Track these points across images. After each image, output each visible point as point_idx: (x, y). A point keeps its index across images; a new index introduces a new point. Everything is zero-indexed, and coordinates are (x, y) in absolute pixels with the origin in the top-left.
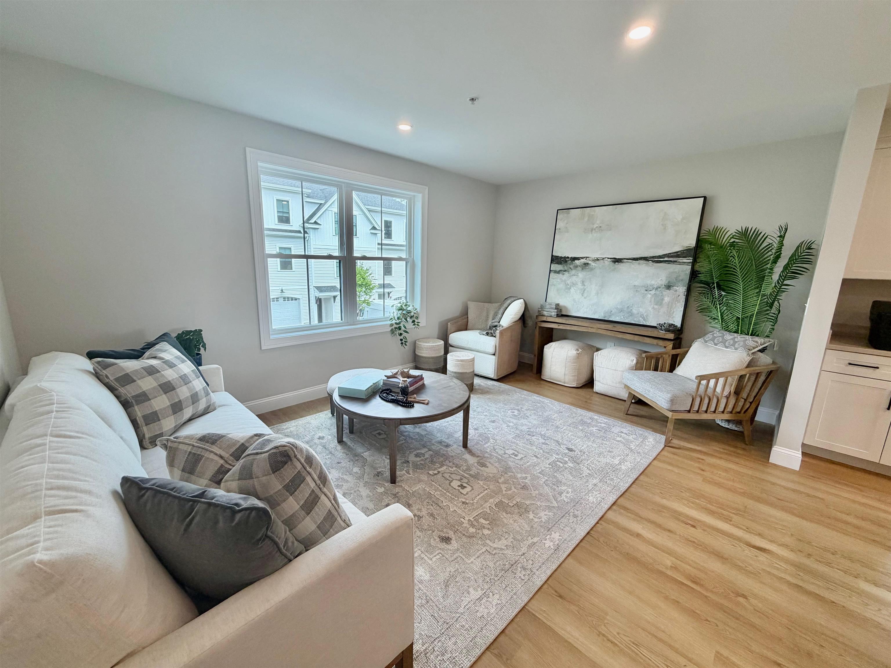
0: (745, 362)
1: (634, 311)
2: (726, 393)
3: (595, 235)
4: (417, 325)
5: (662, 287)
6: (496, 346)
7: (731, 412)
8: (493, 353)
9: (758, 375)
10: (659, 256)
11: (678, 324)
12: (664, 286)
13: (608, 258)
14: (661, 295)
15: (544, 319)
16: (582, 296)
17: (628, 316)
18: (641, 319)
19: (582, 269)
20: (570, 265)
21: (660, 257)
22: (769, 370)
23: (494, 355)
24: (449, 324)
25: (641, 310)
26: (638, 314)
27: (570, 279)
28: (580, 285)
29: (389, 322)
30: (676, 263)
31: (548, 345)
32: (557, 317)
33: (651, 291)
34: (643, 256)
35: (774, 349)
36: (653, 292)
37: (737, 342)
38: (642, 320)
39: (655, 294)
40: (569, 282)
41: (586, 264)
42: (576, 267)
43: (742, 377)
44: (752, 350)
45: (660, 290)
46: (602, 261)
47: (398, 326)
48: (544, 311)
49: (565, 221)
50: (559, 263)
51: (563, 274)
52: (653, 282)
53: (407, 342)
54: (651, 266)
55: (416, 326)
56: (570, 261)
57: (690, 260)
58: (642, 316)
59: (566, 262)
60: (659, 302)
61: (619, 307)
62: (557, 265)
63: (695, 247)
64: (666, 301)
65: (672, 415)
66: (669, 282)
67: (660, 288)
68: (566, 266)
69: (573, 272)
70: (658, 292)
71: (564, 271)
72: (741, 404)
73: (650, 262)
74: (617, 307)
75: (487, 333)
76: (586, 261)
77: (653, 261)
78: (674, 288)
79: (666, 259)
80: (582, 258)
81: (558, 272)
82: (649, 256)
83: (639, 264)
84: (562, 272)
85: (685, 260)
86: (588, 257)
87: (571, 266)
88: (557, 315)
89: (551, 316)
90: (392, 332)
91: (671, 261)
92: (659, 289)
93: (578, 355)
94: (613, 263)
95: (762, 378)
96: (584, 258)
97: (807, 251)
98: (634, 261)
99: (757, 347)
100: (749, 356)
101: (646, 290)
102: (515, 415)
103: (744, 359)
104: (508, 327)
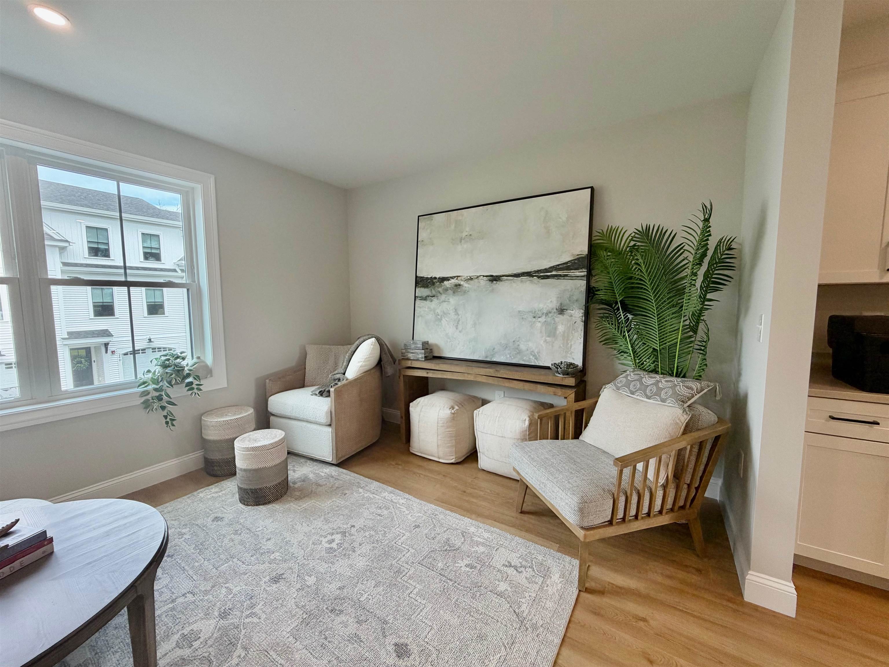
0: (681, 424)
1: (523, 347)
2: (662, 481)
3: (465, 246)
4: (197, 389)
5: (553, 311)
6: (331, 412)
7: (672, 510)
8: (329, 423)
9: (701, 445)
10: (545, 269)
11: (579, 362)
12: (555, 310)
13: (484, 276)
14: (553, 322)
15: (409, 364)
16: (457, 328)
17: (516, 354)
18: (531, 357)
19: (454, 293)
20: (438, 288)
21: (546, 270)
22: (715, 435)
23: (330, 425)
24: (267, 381)
25: (531, 344)
26: (527, 350)
27: (440, 307)
28: (452, 313)
29: (141, 389)
30: (567, 278)
31: (414, 402)
32: (425, 360)
33: (539, 317)
34: (526, 271)
35: (717, 399)
36: (543, 319)
37: (662, 389)
38: (534, 358)
39: (546, 321)
40: (438, 311)
41: (458, 286)
42: (446, 290)
43: (680, 453)
44: (687, 402)
45: (552, 316)
46: (476, 280)
47: (157, 394)
48: (408, 352)
49: (429, 231)
50: (426, 286)
51: (432, 301)
52: (541, 306)
53: (174, 420)
54: (537, 284)
55: (195, 391)
56: (438, 283)
57: (583, 273)
58: (532, 353)
59: (434, 284)
60: (552, 333)
61: (503, 342)
62: (422, 289)
63: (588, 255)
64: (560, 331)
65: (585, 536)
66: (561, 304)
67: (550, 312)
68: (434, 290)
69: (443, 297)
70: (549, 319)
71: (432, 297)
72: (684, 493)
73: (535, 278)
74: (501, 343)
75: (320, 392)
76: (457, 281)
77: (539, 277)
78: (569, 311)
79: (554, 273)
80: (452, 278)
81: (425, 299)
82: (533, 270)
83: (522, 281)
84: (430, 298)
85: (577, 273)
86: (459, 276)
87: (440, 289)
88: (425, 357)
89: (417, 360)
90: (147, 405)
91: (560, 276)
92: (550, 315)
93: (453, 416)
94: (490, 282)
95: (708, 447)
96: (455, 277)
97: (726, 252)
98: (515, 278)
99: (693, 397)
100: (687, 413)
101: (534, 317)
102: (331, 548)
103: (679, 419)
104: (356, 380)
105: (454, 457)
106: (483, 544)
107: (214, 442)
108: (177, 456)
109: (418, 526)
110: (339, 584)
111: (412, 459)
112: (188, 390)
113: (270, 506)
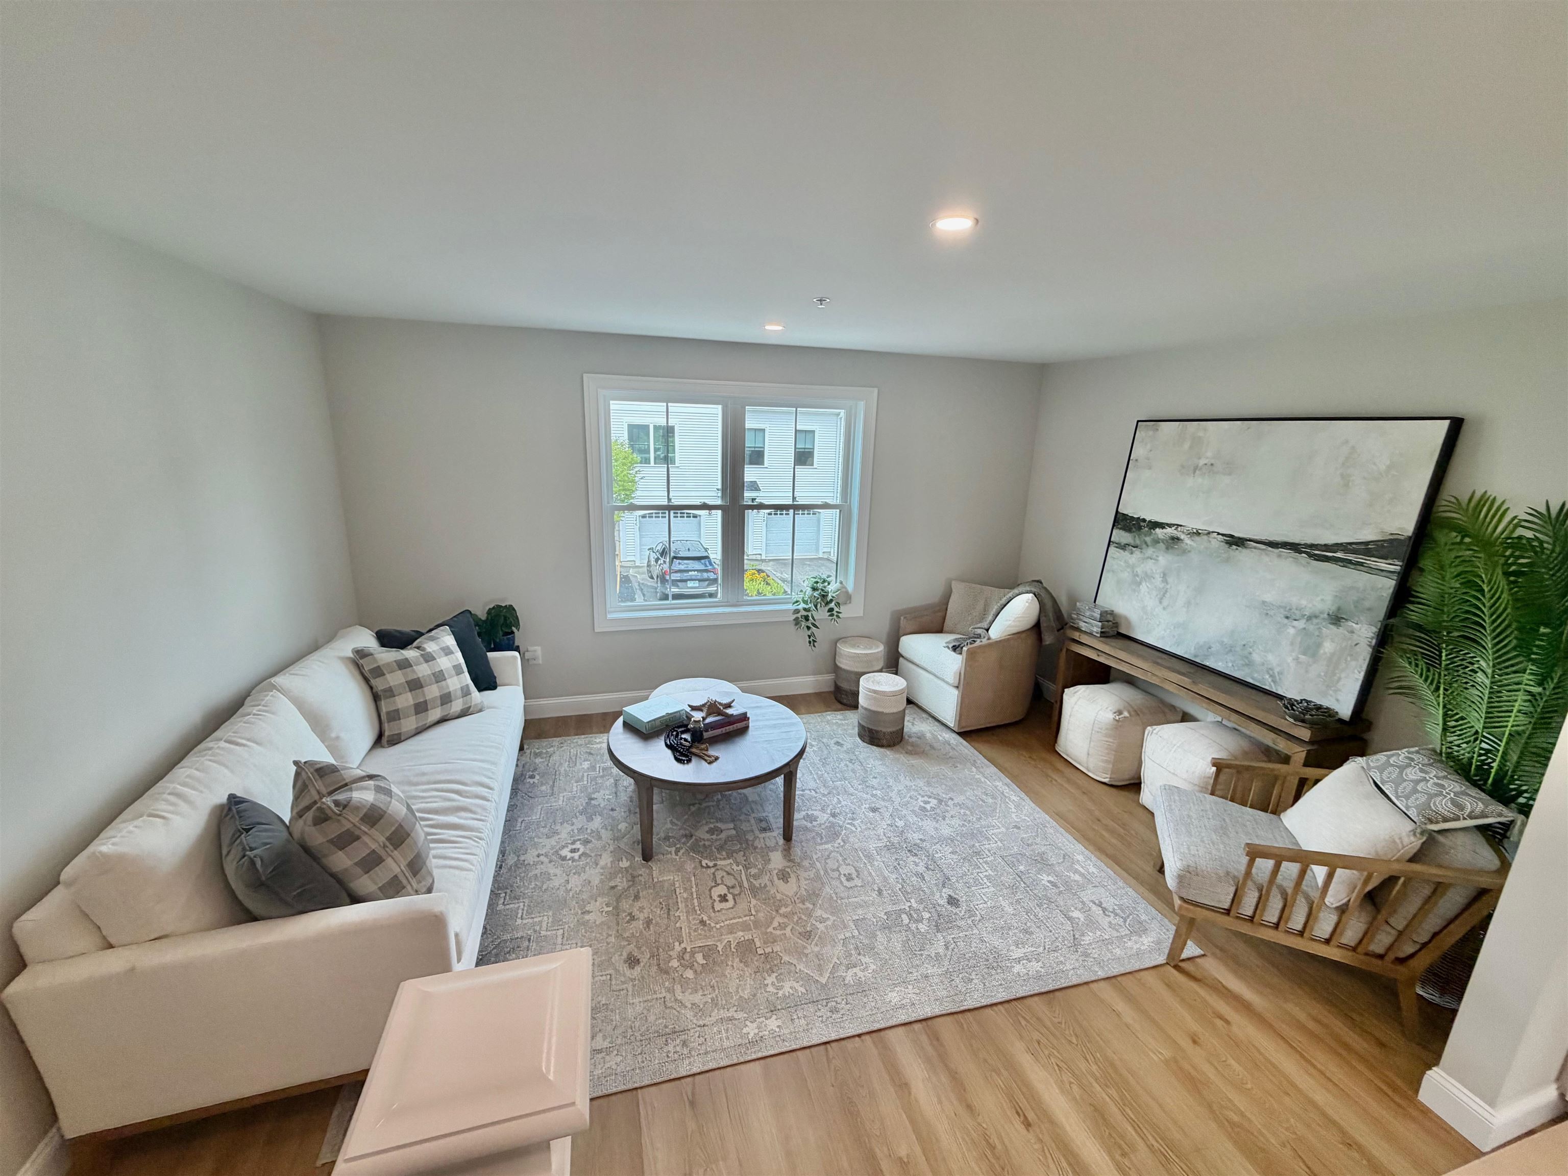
1: (1256, 657)
2: (1335, 901)
3: (1200, 480)
4: (837, 616)
5: (1322, 616)
6: (960, 673)
7: (1352, 949)
8: (956, 685)
9: (1439, 888)
10: (1325, 545)
11: (1345, 709)
12: (1326, 616)
13: (1219, 534)
14: (1317, 633)
15: (1076, 635)
16: (1161, 602)
17: (1243, 665)
18: (1267, 677)
19: (1167, 548)
20: (1146, 536)
21: (1327, 547)
22: (1484, 886)
23: (957, 687)
24: (902, 618)
25: (1270, 657)
26: (1263, 664)
27: (1142, 566)
28: (1158, 580)
29: (795, 607)
30: (1362, 568)
31: (1072, 688)
32: (1101, 637)
33: (1295, 620)
34: (1292, 541)
36: (1301, 624)
37: (1418, 792)
38: (1270, 680)
39: (1304, 629)
40: (1139, 570)
41: (1175, 539)
42: (1156, 541)
43: (1384, 879)
44: (1435, 824)
45: (1317, 624)
46: (1205, 537)
47: (805, 613)
48: (1080, 620)
49: (1149, 447)
50: (1127, 529)
51: (1132, 553)
52: (1304, 602)
53: (815, 641)
54: (1304, 566)
55: (835, 617)
56: (1146, 529)
57: (1396, 566)
58: (1270, 670)
59: (1140, 528)
60: (1311, 650)
61: (1226, 640)
62: (1122, 533)
63: (1410, 538)
64: (1327, 650)
65: (1180, 907)
66: (1339, 609)
67: (1316, 617)
68: (1139, 537)
69: (1150, 551)
70: (1311, 628)
71: (1134, 547)
72: (1386, 938)
73: (1304, 555)
74: (1223, 642)
75: (954, 646)
76: (1175, 532)
77: (1310, 556)
78: (1350, 623)
79: (1339, 555)
80: (1170, 525)
81: (1123, 547)
82: (1303, 542)
83: (1279, 556)
84: (1130, 547)
85: (1383, 565)
86: (1181, 526)
87: (1148, 539)
88: (1101, 632)
89: (1090, 634)
90: (797, 622)
91: (1350, 562)
92: (1315, 621)
93: (1116, 723)
94: (1227, 546)
96: (1174, 525)
98: (1270, 549)
99: (1457, 820)
100: (1417, 835)
101: (1287, 618)
102: (925, 808)
103: (1400, 838)
104: (998, 643)
105: (1108, 776)
106: (1082, 875)
107: (845, 670)
108: (814, 674)
109: (1019, 828)
110: (921, 837)
111: (1054, 759)
112: (829, 616)
113: (882, 750)
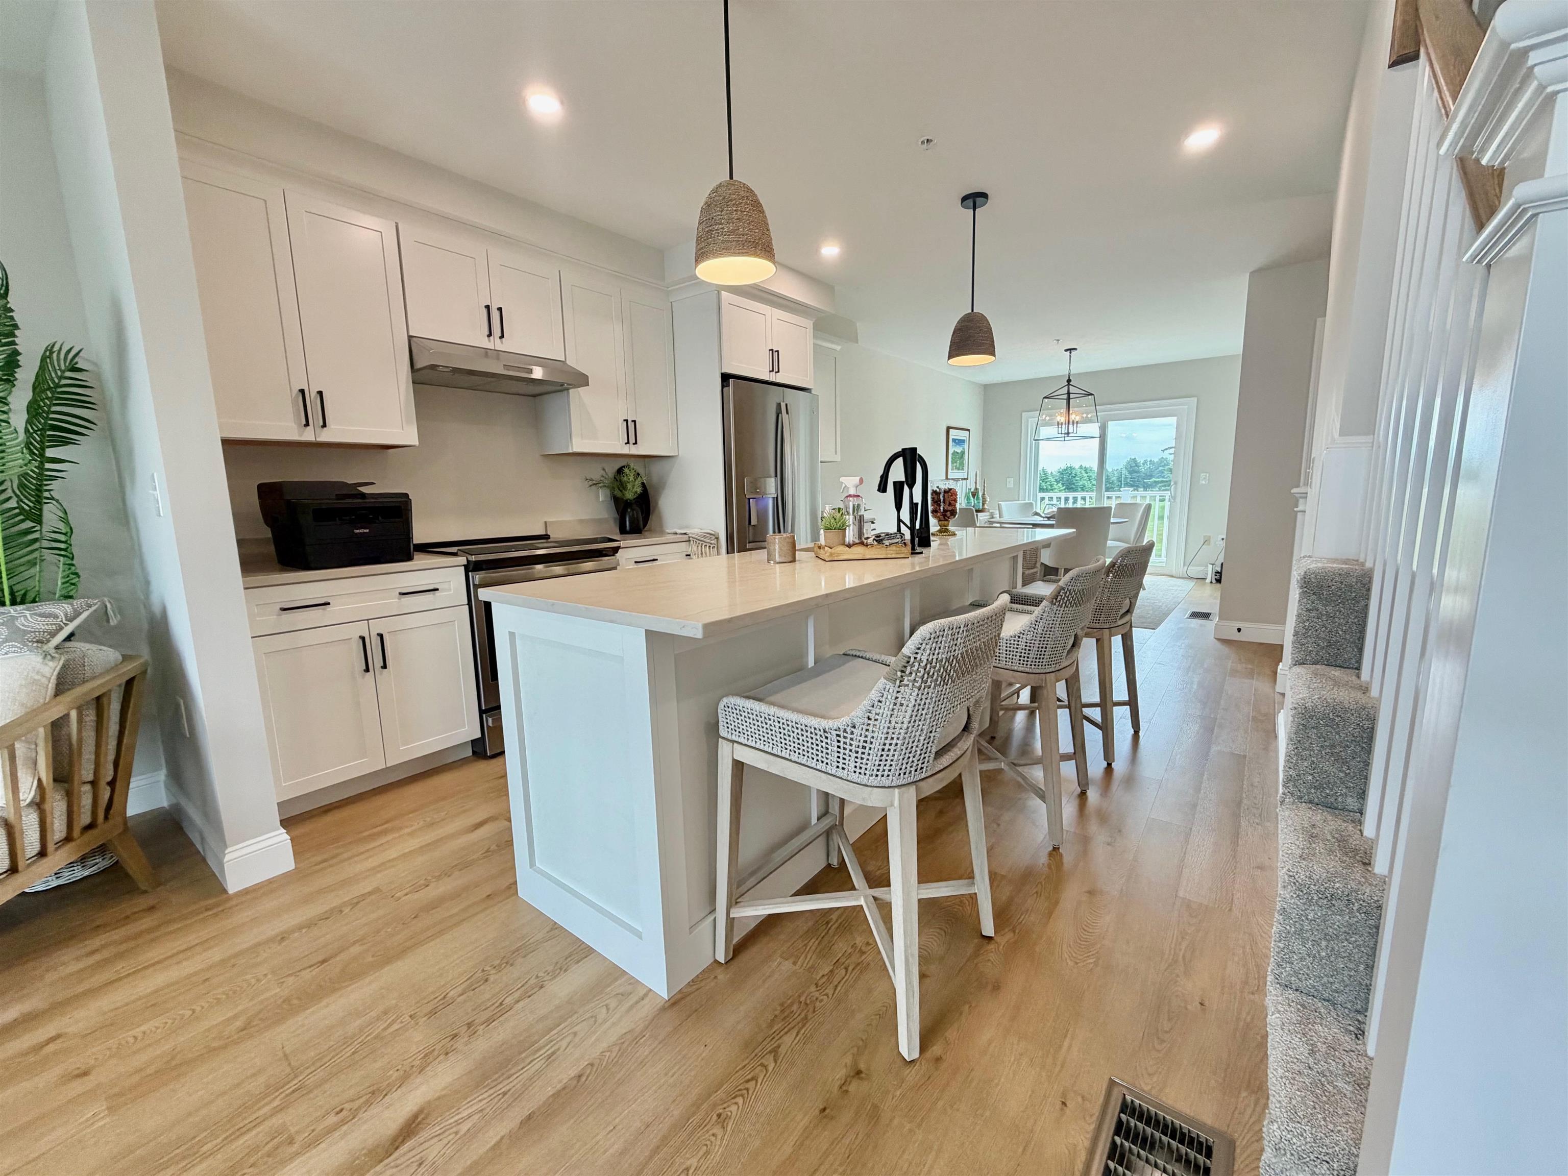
0: (44, 680)
7: (68, 839)
9: (99, 703)
22: (127, 678)
43: (57, 727)
44: (48, 641)
72: (86, 801)
95: (114, 708)
99: (61, 629)
100: (53, 658)
103: (38, 673)
